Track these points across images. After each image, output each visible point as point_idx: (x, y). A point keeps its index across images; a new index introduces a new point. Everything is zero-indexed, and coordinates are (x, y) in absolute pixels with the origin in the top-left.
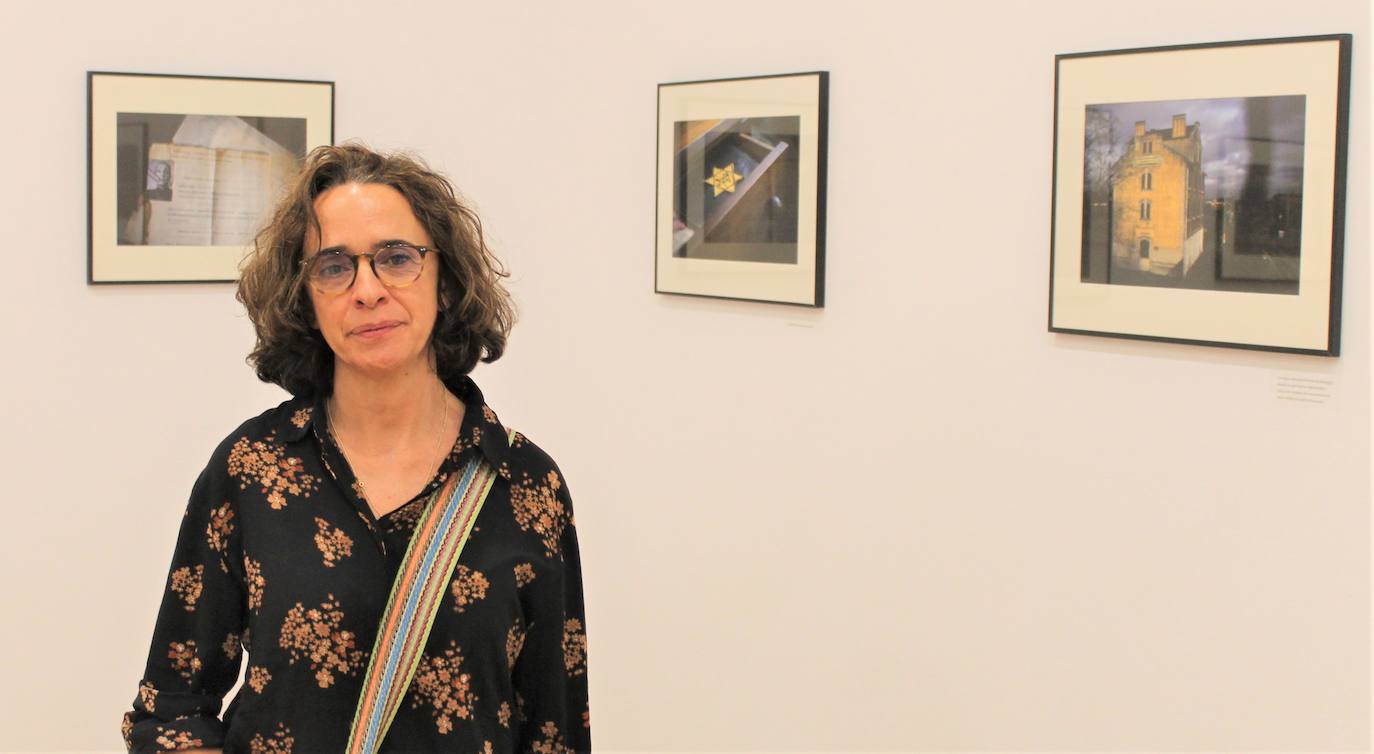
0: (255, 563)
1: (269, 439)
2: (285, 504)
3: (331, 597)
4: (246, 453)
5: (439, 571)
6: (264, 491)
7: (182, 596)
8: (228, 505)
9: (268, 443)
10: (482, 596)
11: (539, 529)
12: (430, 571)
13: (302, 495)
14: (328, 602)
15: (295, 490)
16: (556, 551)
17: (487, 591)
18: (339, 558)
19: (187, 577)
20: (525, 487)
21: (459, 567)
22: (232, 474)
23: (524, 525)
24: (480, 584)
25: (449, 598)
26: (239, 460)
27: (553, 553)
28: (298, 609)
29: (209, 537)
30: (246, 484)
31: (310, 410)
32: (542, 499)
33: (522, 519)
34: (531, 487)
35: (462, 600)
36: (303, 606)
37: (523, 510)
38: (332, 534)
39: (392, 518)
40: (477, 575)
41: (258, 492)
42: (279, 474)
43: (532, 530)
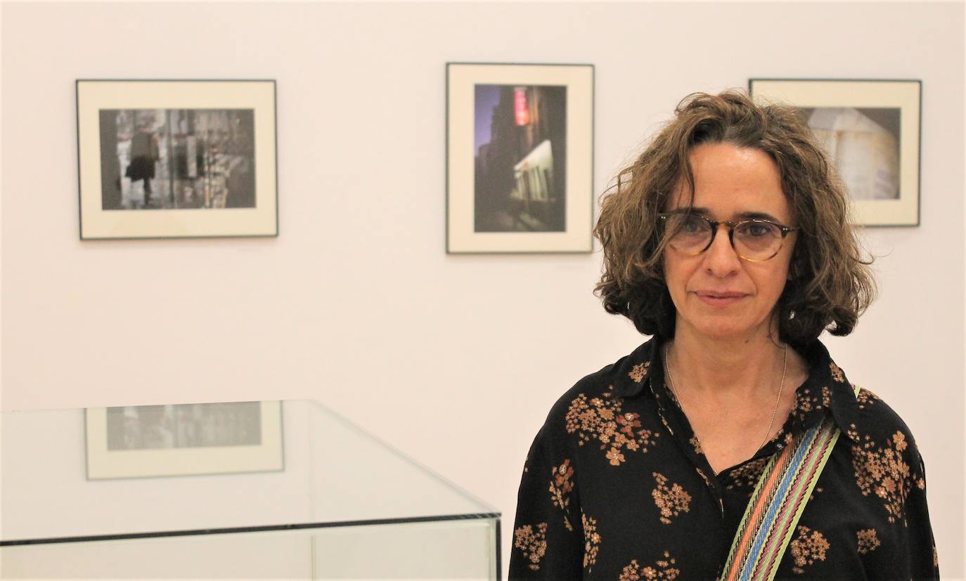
0: (591, 520)
1: (606, 395)
2: (624, 461)
3: (667, 555)
4: (584, 410)
5: (781, 529)
6: (603, 447)
7: (525, 554)
8: (567, 461)
9: (605, 399)
10: (822, 557)
11: (882, 493)
12: (771, 528)
13: (640, 450)
14: (664, 559)
15: (633, 445)
16: (899, 516)
17: (827, 553)
18: (676, 514)
19: (530, 535)
20: (866, 450)
21: (800, 527)
22: (570, 431)
23: (865, 490)
24: (820, 545)
25: (788, 558)
26: (577, 417)
27: (896, 517)
28: (633, 566)
29: (552, 494)
30: (584, 441)
31: (648, 364)
32: (885, 461)
33: (863, 483)
34: (873, 450)
35: (802, 561)
36: (638, 563)
37: (864, 473)
38: (670, 489)
39: (732, 475)
40: (817, 536)
41: (596, 449)
42: (617, 430)
43: (873, 495)
